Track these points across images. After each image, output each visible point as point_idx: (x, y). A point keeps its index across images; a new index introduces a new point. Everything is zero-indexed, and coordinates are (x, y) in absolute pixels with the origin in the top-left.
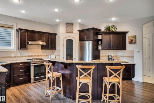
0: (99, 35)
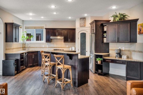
0: (105, 27)
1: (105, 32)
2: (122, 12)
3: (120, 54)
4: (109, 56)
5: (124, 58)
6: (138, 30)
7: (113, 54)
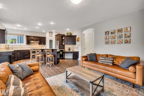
0: (63, 38)
1: (64, 40)
2: (70, 32)
3: (69, 49)
4: (65, 50)
5: (71, 51)
6: (76, 40)
7: (66, 49)
